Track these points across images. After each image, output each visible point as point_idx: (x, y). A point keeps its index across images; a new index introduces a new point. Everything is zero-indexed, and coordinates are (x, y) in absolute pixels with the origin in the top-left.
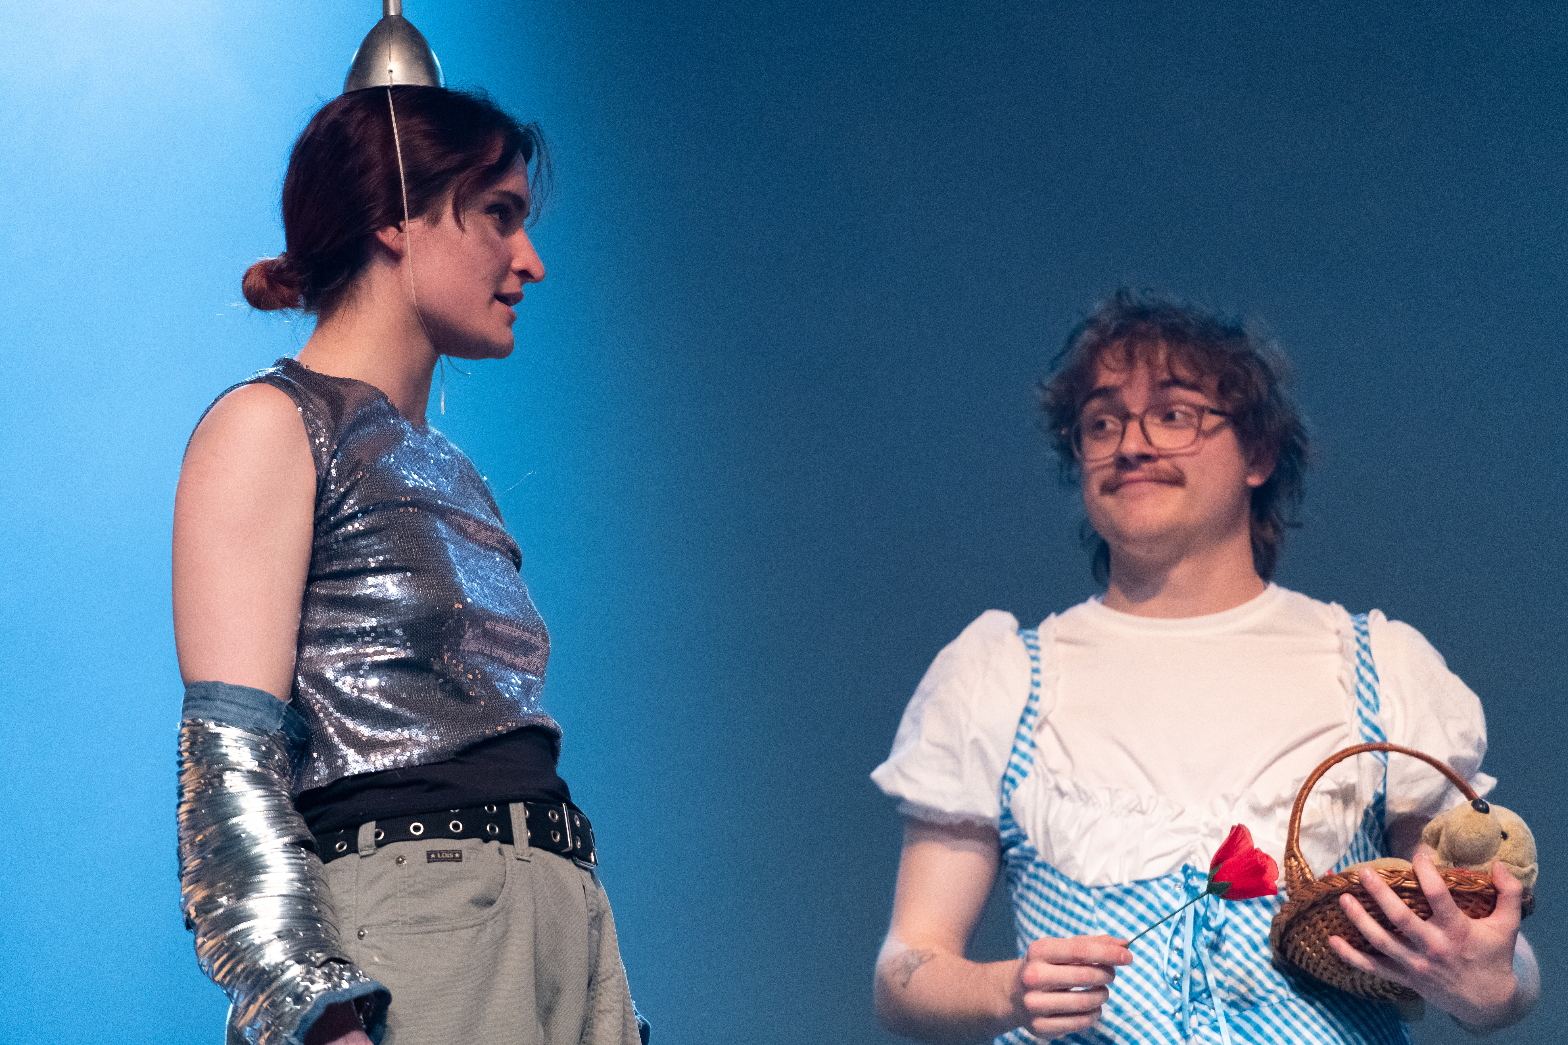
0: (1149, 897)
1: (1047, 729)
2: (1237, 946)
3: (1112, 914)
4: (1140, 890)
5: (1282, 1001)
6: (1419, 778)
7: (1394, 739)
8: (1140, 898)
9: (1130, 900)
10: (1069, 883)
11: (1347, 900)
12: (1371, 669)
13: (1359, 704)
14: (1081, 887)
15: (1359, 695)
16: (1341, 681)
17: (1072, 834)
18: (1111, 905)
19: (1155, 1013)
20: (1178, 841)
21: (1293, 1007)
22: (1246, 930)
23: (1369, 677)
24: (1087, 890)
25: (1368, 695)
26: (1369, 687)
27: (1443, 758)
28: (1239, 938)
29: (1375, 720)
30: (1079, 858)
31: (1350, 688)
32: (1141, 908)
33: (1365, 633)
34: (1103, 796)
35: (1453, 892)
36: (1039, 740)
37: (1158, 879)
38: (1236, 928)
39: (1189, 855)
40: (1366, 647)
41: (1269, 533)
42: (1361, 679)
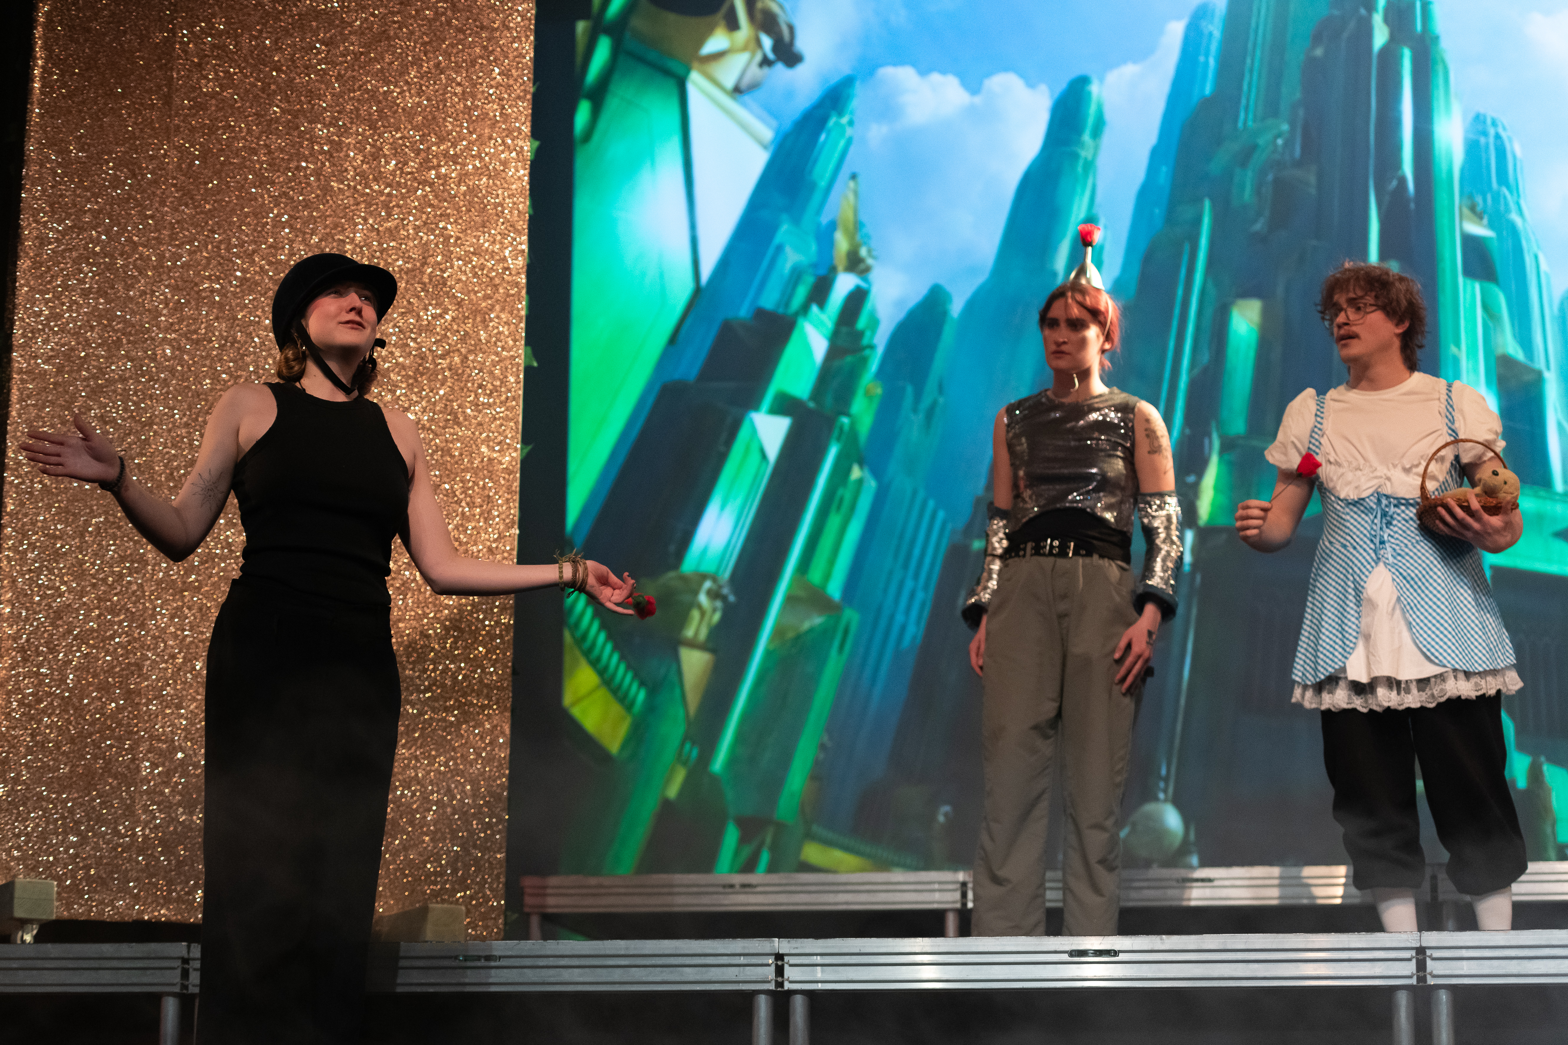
0: (1365, 504)
1: (1325, 437)
2: (1399, 521)
3: (1352, 510)
4: (1362, 502)
5: (1417, 542)
6: (1472, 448)
7: (1462, 436)
8: (1362, 505)
9: (1358, 505)
10: (1335, 497)
11: (1441, 510)
12: (1451, 406)
13: (1447, 421)
14: (1339, 499)
15: (1447, 417)
16: (1440, 413)
17: (1335, 478)
18: (1351, 507)
19: (1368, 549)
20: (1375, 482)
21: (1422, 544)
22: (1403, 515)
23: (1451, 410)
24: (1342, 500)
25: (1450, 417)
26: (1450, 413)
27: (1481, 440)
28: (1399, 518)
29: (1453, 427)
30: (1338, 488)
31: (1443, 415)
32: (1362, 508)
33: (1450, 391)
34: (1345, 464)
35: (1482, 507)
36: (1322, 441)
37: (1368, 497)
38: (1398, 515)
39: (1379, 487)
40: (1450, 397)
41: (1409, 351)
42: (1448, 410)
